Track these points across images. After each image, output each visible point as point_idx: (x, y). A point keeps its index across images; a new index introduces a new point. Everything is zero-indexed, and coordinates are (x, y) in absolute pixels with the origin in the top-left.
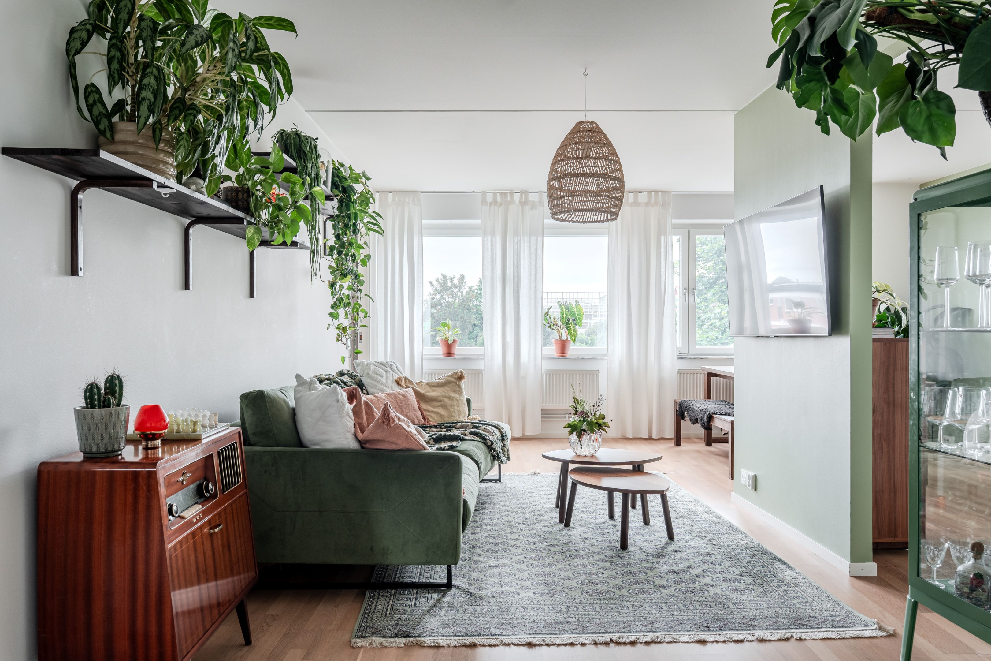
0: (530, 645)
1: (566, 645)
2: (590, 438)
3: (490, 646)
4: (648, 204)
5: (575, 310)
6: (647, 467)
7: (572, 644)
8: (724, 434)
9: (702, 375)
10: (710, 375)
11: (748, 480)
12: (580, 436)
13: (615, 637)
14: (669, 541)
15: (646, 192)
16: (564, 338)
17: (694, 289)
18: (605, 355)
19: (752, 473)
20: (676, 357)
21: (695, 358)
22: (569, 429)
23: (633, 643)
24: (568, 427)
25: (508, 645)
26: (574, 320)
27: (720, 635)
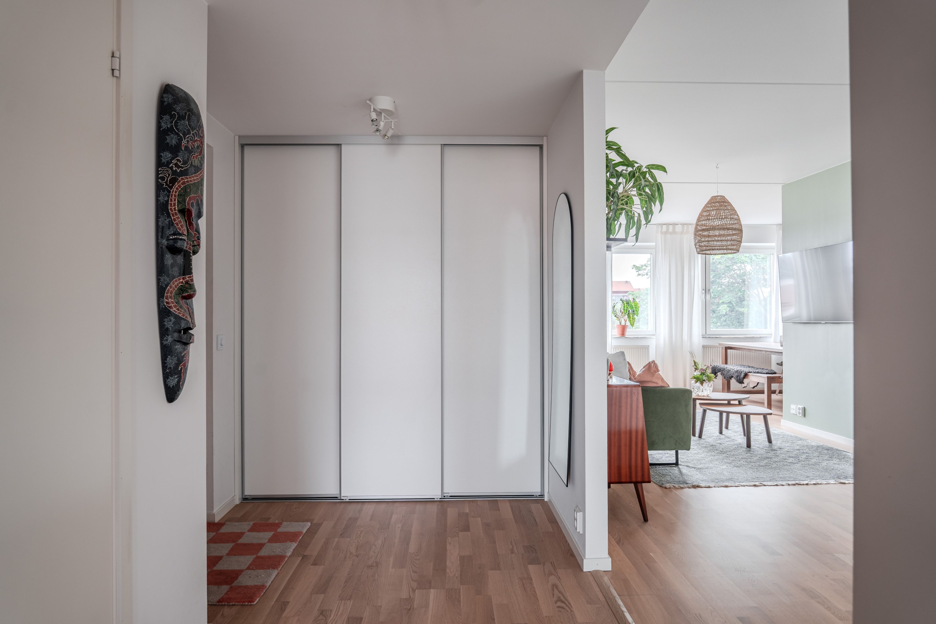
0: (755, 486)
1: (774, 485)
2: (708, 385)
3: (736, 486)
4: (682, 233)
5: (633, 304)
6: (744, 403)
7: (777, 485)
8: (744, 387)
9: (721, 349)
10: (727, 348)
11: (798, 411)
12: (702, 383)
13: (797, 482)
14: (770, 444)
15: (681, 224)
16: (623, 323)
17: (709, 290)
18: (654, 335)
19: (801, 407)
20: (701, 336)
21: (712, 337)
22: (695, 380)
23: (807, 484)
24: (694, 378)
25: (744, 486)
26: (633, 311)
27: (848, 480)
